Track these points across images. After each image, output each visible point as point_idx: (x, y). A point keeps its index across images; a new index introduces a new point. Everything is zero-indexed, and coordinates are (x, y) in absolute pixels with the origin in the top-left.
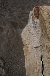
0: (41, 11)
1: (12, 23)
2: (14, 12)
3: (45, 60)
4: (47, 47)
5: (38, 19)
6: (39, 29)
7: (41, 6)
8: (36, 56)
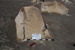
0: (25, 9)
1: (11, 17)
2: (13, 13)
3: (25, 29)
4: (26, 24)
5: (22, 12)
6: (23, 16)
7: (24, 7)
8: (21, 27)
